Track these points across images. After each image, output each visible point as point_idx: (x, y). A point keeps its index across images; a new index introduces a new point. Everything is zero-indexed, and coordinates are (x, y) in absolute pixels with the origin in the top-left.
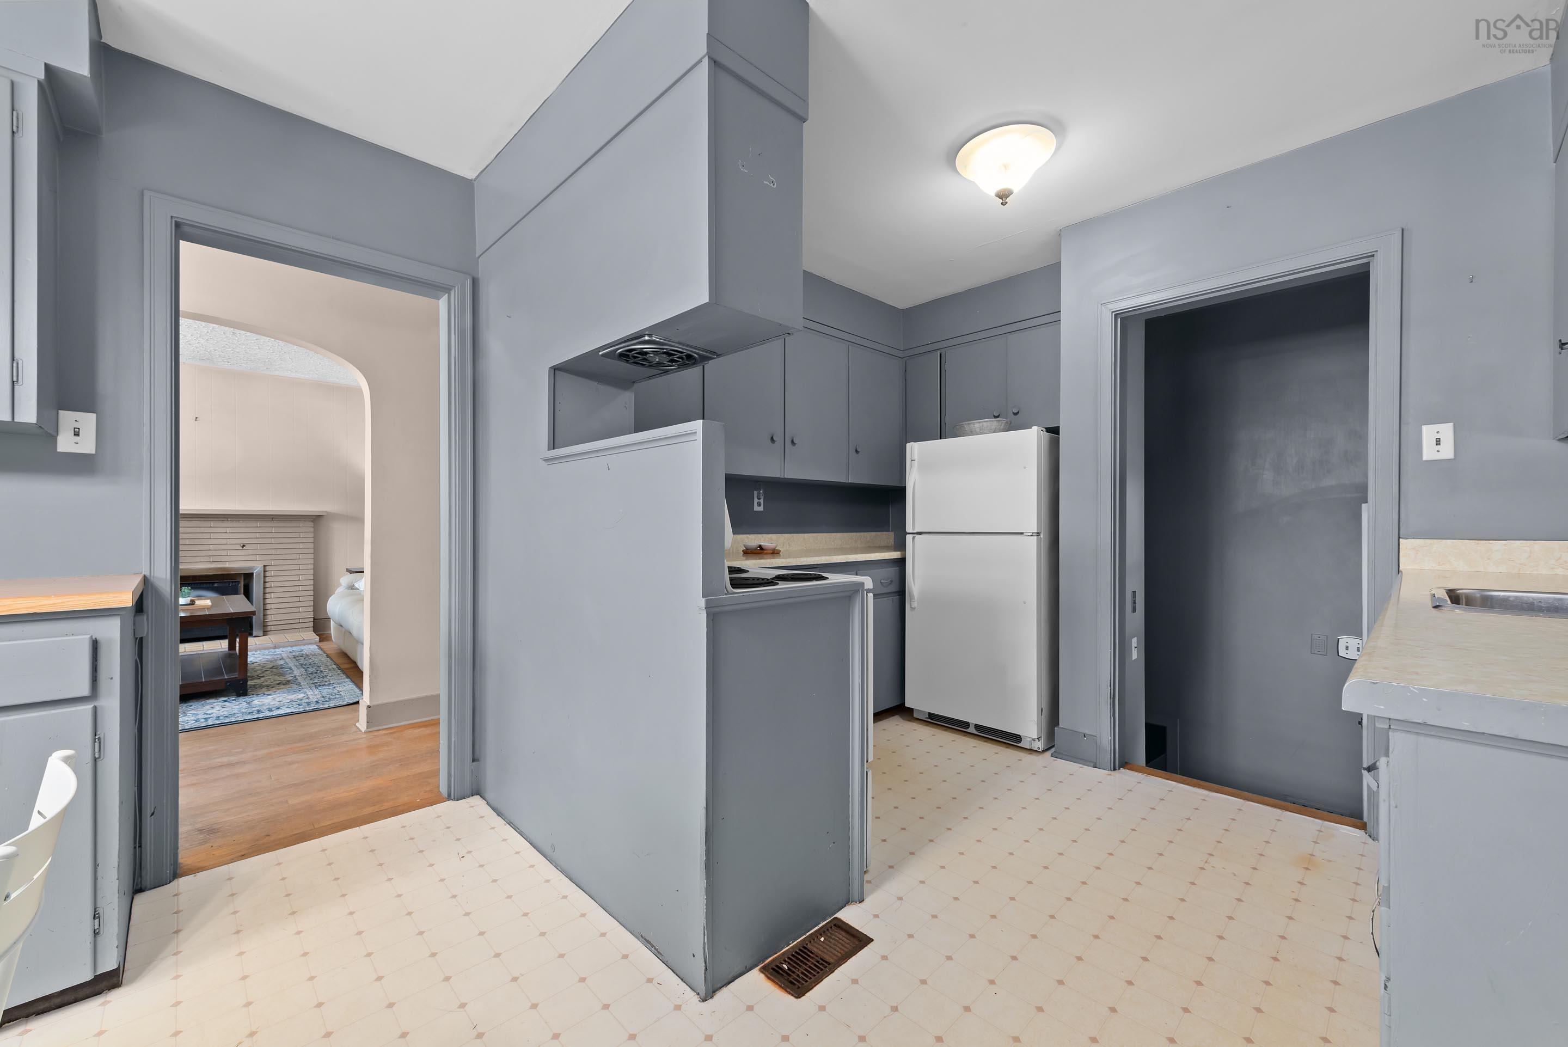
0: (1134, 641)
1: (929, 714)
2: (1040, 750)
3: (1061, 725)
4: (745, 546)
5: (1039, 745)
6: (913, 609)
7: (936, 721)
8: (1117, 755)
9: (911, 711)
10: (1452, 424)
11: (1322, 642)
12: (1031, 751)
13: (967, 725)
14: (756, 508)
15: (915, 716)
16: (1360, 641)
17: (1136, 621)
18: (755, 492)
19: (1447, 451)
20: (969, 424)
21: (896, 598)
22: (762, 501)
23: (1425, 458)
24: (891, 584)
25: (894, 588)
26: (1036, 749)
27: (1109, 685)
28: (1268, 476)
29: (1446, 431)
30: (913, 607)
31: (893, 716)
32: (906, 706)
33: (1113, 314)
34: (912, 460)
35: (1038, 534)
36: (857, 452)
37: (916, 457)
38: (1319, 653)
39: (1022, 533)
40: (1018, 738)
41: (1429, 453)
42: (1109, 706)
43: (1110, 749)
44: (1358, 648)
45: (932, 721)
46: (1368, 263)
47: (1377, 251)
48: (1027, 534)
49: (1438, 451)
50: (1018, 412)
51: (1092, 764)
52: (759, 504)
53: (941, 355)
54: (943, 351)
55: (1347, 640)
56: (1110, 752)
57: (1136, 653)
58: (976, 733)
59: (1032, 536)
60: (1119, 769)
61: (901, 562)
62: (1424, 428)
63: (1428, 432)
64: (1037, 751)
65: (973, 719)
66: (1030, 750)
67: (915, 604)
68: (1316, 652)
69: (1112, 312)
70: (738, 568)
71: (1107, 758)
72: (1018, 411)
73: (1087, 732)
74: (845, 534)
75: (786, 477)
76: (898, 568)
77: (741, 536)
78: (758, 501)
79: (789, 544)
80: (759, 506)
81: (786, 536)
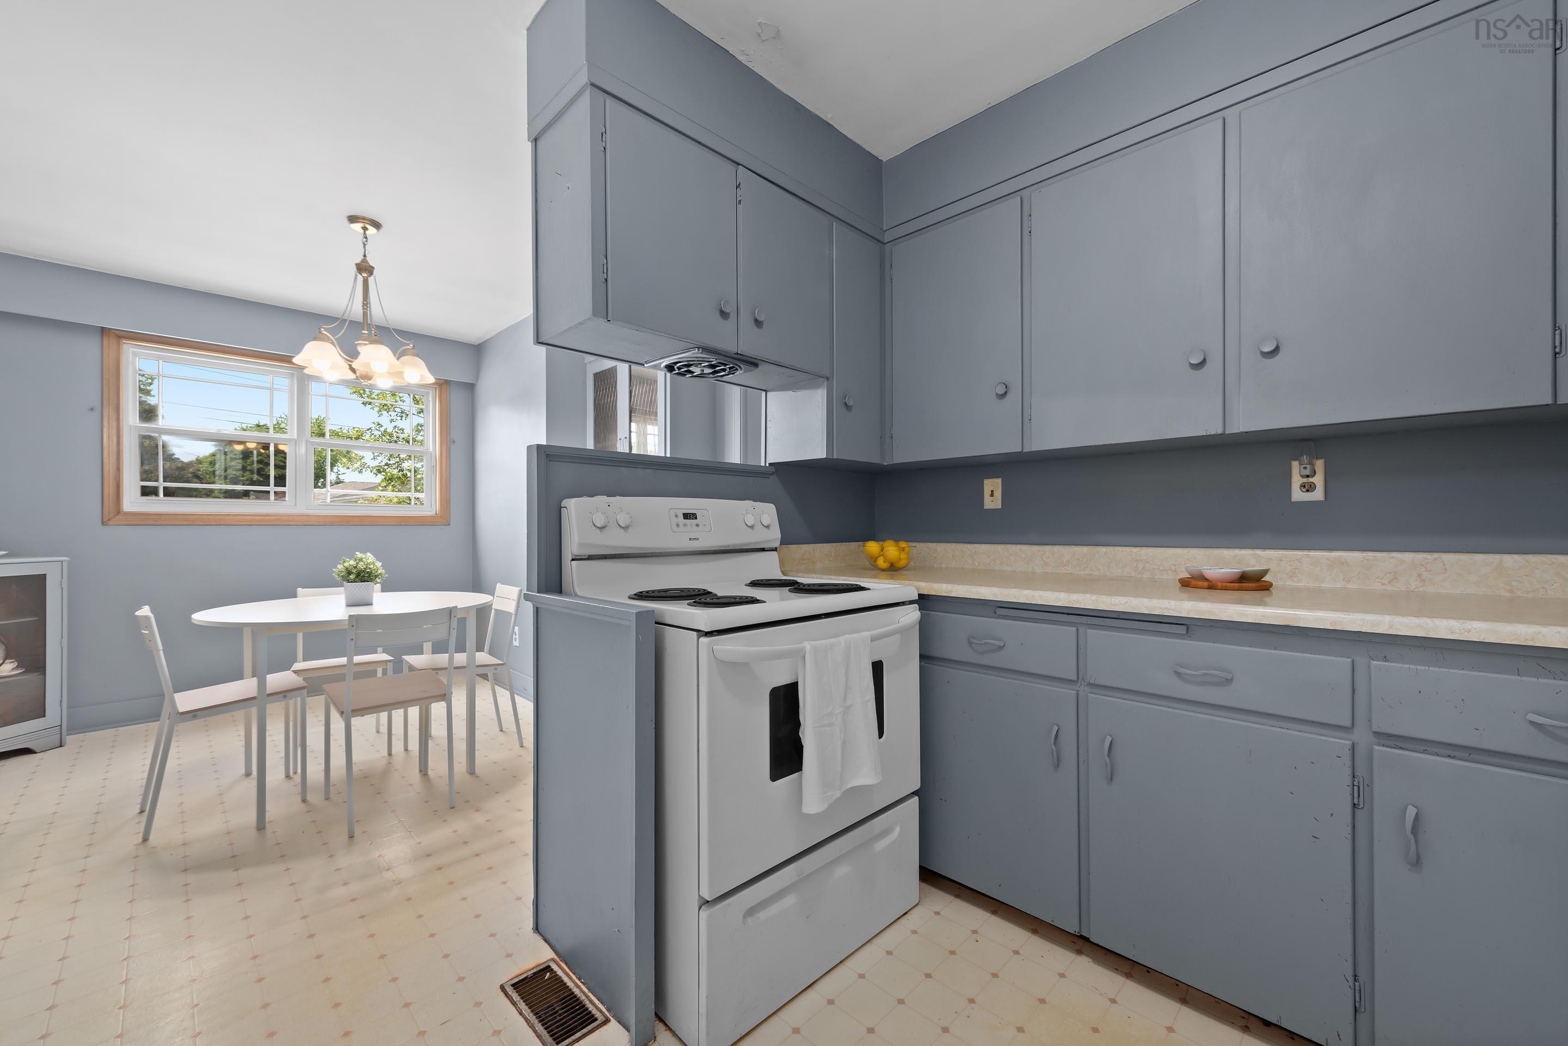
14: (1298, 495)
18: (1296, 464)
22: (1318, 480)
52: (1310, 488)
77: (1237, 552)
78: (1305, 480)
79: (1419, 576)
80: (1308, 491)
81: (1408, 556)
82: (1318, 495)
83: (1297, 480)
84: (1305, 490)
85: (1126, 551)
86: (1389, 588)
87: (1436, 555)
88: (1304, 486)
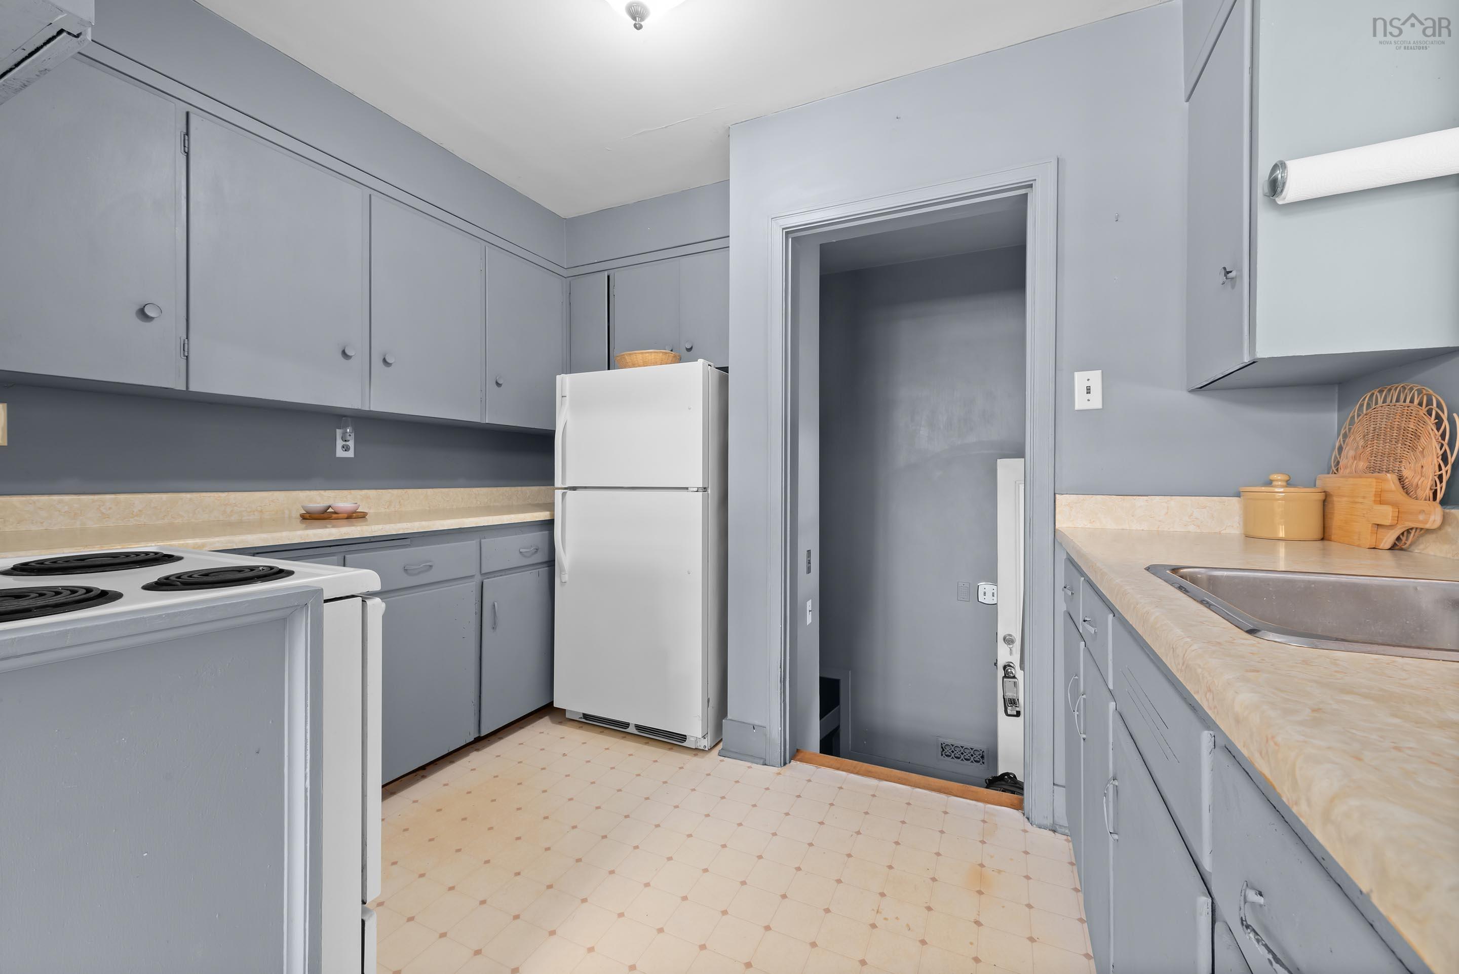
0: (809, 604)
1: (584, 714)
2: (707, 749)
3: (729, 716)
4: (303, 507)
5: (705, 743)
6: (563, 583)
7: (590, 721)
8: (788, 747)
9: (562, 711)
10: (1101, 371)
11: (966, 589)
12: (697, 751)
13: (627, 725)
14: (340, 453)
15: (568, 715)
16: (995, 587)
17: (810, 583)
18: (339, 432)
19: (1096, 401)
20: (630, 354)
21: (544, 570)
22: (351, 444)
23: (1077, 407)
24: (536, 552)
25: (541, 557)
26: (702, 748)
27: (779, 666)
28: (924, 432)
29: (1095, 378)
30: (563, 581)
31: (542, 718)
32: (555, 706)
33: (784, 231)
34: (562, 397)
35: (705, 489)
36: (498, 384)
37: (567, 393)
38: (963, 600)
39: (687, 488)
40: (683, 738)
41: (1081, 402)
42: (779, 692)
43: (780, 742)
44: (993, 593)
45: (588, 722)
46: (1026, 195)
47: (1035, 180)
48: (692, 489)
49: (1089, 400)
50: (692, 347)
51: (762, 761)
52: (346, 448)
53: (608, 277)
54: (611, 272)
55: (986, 587)
56: (780, 745)
57: (810, 617)
58: (636, 732)
59: (697, 491)
60: (790, 762)
61: (549, 524)
62: (1077, 374)
63: (1081, 379)
64: (703, 750)
65: (634, 718)
66: (696, 749)
67: (566, 578)
68: (962, 599)
69: (783, 229)
70: (156, 553)
71: (776, 753)
72: (690, 347)
73: (757, 722)
74: (494, 490)
75: (372, 409)
76: (547, 532)
77: (308, 493)
78: (344, 443)
79: (400, 502)
80: (346, 450)
81: (395, 492)
82: (350, 454)
83: (340, 443)
84: (344, 449)
85: (214, 496)
86: (387, 510)
87: (405, 490)
88: (344, 447)
